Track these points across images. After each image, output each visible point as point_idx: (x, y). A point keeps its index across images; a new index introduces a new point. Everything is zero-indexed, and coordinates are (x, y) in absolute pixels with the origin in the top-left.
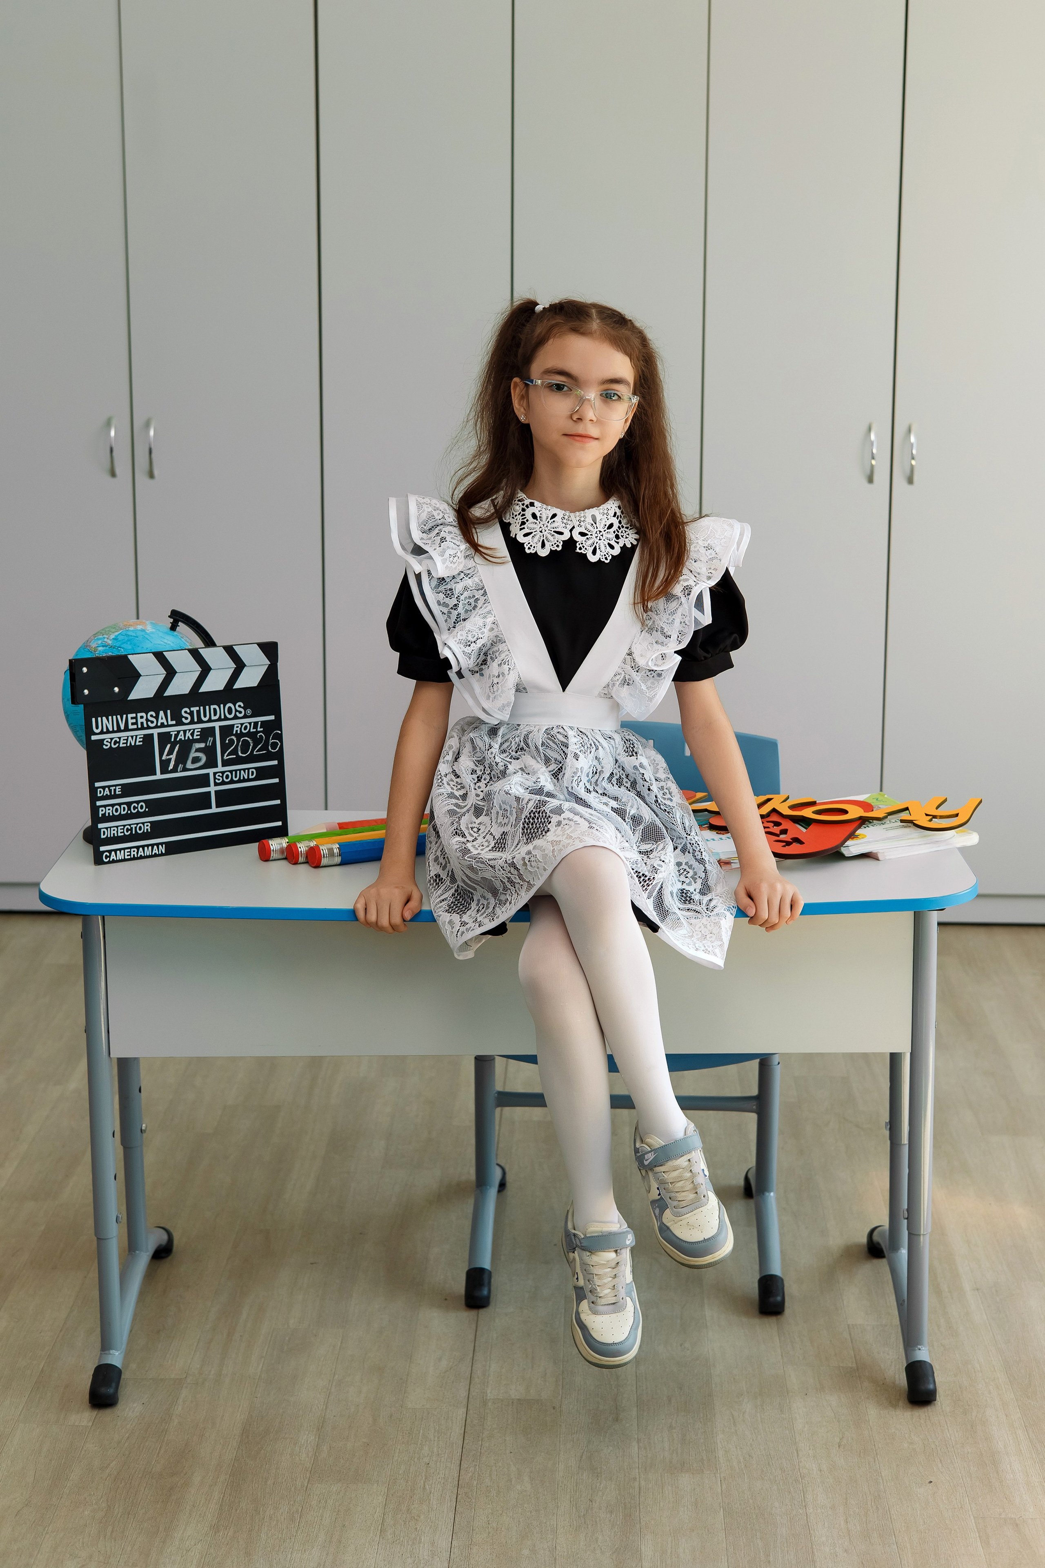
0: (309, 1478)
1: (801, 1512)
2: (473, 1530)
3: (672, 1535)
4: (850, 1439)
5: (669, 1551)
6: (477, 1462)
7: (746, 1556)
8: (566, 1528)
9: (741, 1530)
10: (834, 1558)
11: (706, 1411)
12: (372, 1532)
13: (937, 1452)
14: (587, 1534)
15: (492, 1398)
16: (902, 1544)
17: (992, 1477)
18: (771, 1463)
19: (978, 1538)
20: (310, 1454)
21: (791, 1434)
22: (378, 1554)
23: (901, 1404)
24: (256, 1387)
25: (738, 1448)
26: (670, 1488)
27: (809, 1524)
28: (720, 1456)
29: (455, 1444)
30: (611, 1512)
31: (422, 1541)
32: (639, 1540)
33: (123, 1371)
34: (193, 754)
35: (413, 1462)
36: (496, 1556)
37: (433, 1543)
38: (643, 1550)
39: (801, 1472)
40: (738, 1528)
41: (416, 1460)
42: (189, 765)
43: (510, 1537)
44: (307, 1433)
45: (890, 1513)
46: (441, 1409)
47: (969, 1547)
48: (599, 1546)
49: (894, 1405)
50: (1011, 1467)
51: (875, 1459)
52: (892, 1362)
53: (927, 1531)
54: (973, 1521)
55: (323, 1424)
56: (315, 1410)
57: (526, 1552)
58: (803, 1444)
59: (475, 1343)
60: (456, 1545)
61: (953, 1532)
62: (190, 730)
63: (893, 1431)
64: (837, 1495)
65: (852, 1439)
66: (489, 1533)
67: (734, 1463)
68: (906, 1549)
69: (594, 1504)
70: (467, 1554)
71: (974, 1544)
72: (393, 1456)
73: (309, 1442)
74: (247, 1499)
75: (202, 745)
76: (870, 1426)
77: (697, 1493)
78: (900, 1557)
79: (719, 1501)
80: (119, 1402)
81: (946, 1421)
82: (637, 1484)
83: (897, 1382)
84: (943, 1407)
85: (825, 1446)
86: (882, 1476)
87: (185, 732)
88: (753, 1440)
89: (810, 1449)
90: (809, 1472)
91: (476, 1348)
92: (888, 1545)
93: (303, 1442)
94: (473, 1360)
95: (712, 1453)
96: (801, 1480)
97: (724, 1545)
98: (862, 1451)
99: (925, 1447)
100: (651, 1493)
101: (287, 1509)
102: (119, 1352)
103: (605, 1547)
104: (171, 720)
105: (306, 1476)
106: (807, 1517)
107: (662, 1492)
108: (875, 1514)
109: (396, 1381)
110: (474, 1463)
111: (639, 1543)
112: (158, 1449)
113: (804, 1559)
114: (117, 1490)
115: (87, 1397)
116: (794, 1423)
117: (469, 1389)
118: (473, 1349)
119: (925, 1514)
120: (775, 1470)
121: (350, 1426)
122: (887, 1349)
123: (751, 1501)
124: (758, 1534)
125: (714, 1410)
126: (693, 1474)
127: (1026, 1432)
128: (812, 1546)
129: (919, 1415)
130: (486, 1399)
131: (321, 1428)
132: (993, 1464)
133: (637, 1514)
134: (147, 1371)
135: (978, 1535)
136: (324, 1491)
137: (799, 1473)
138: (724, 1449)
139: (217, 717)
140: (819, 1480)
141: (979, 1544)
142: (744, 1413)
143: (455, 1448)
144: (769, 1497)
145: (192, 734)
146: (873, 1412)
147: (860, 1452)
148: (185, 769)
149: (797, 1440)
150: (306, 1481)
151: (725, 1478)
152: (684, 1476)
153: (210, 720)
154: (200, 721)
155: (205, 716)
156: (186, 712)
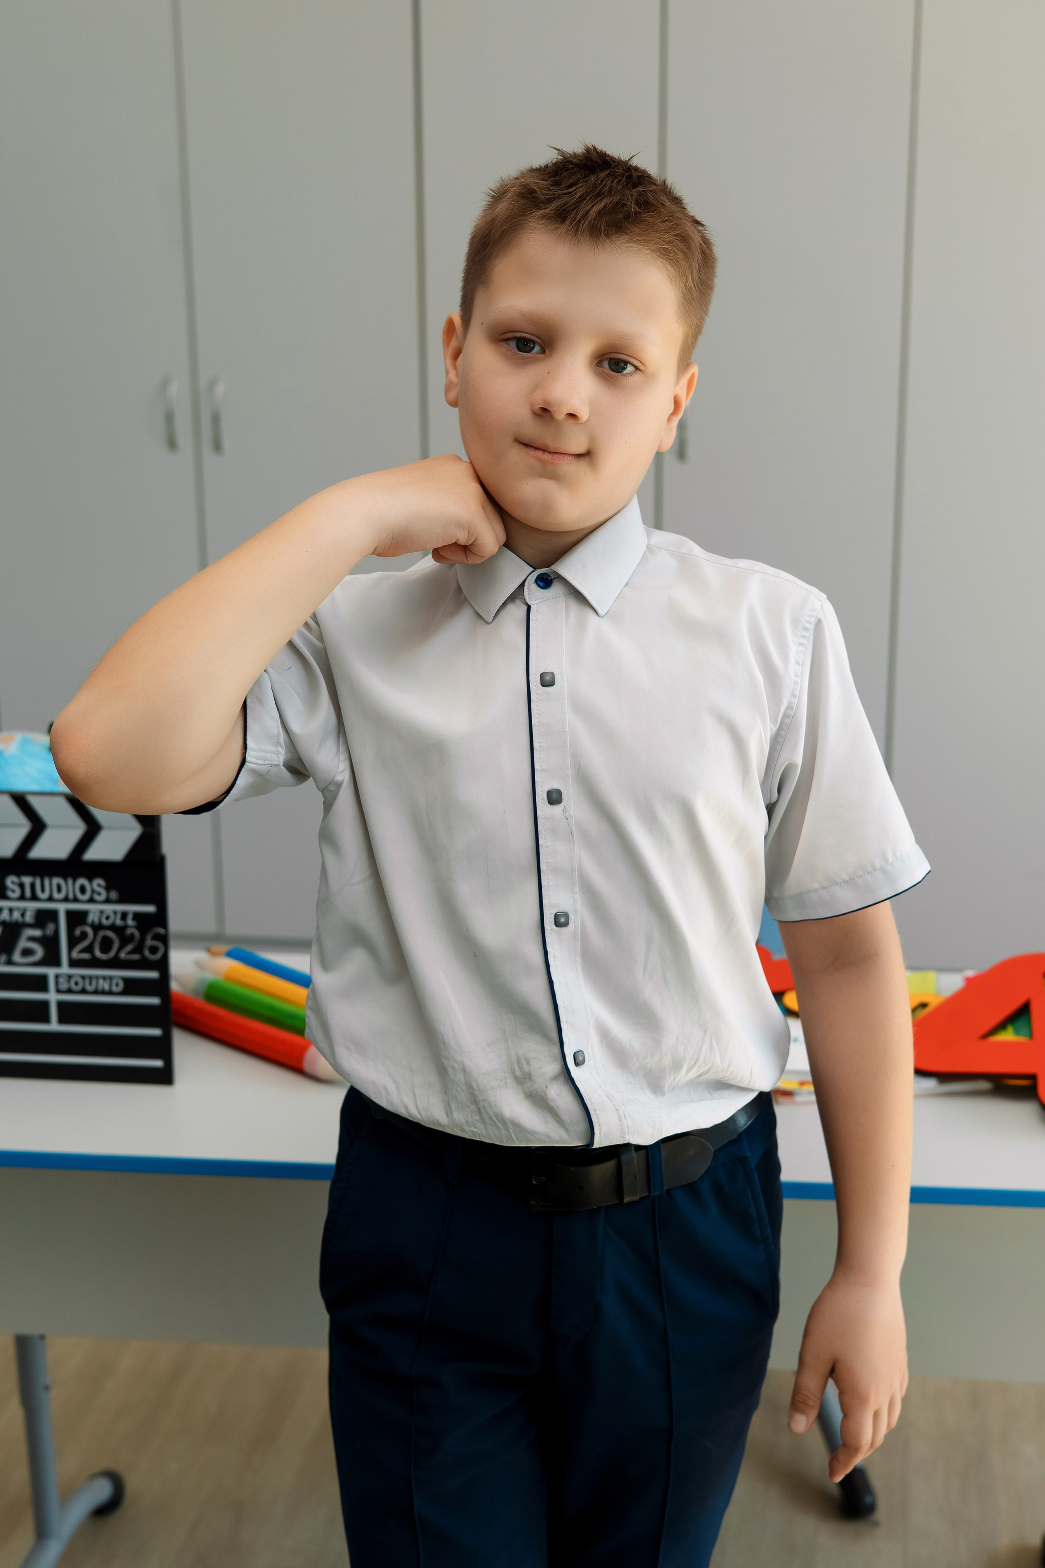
34: (23, 944)
42: (17, 957)
62: (18, 909)
75: (37, 933)
87: (11, 910)
139: (62, 896)
145: (23, 915)
148: (10, 962)
153: (50, 899)
154: (34, 898)
155: (43, 890)
156: (13, 883)
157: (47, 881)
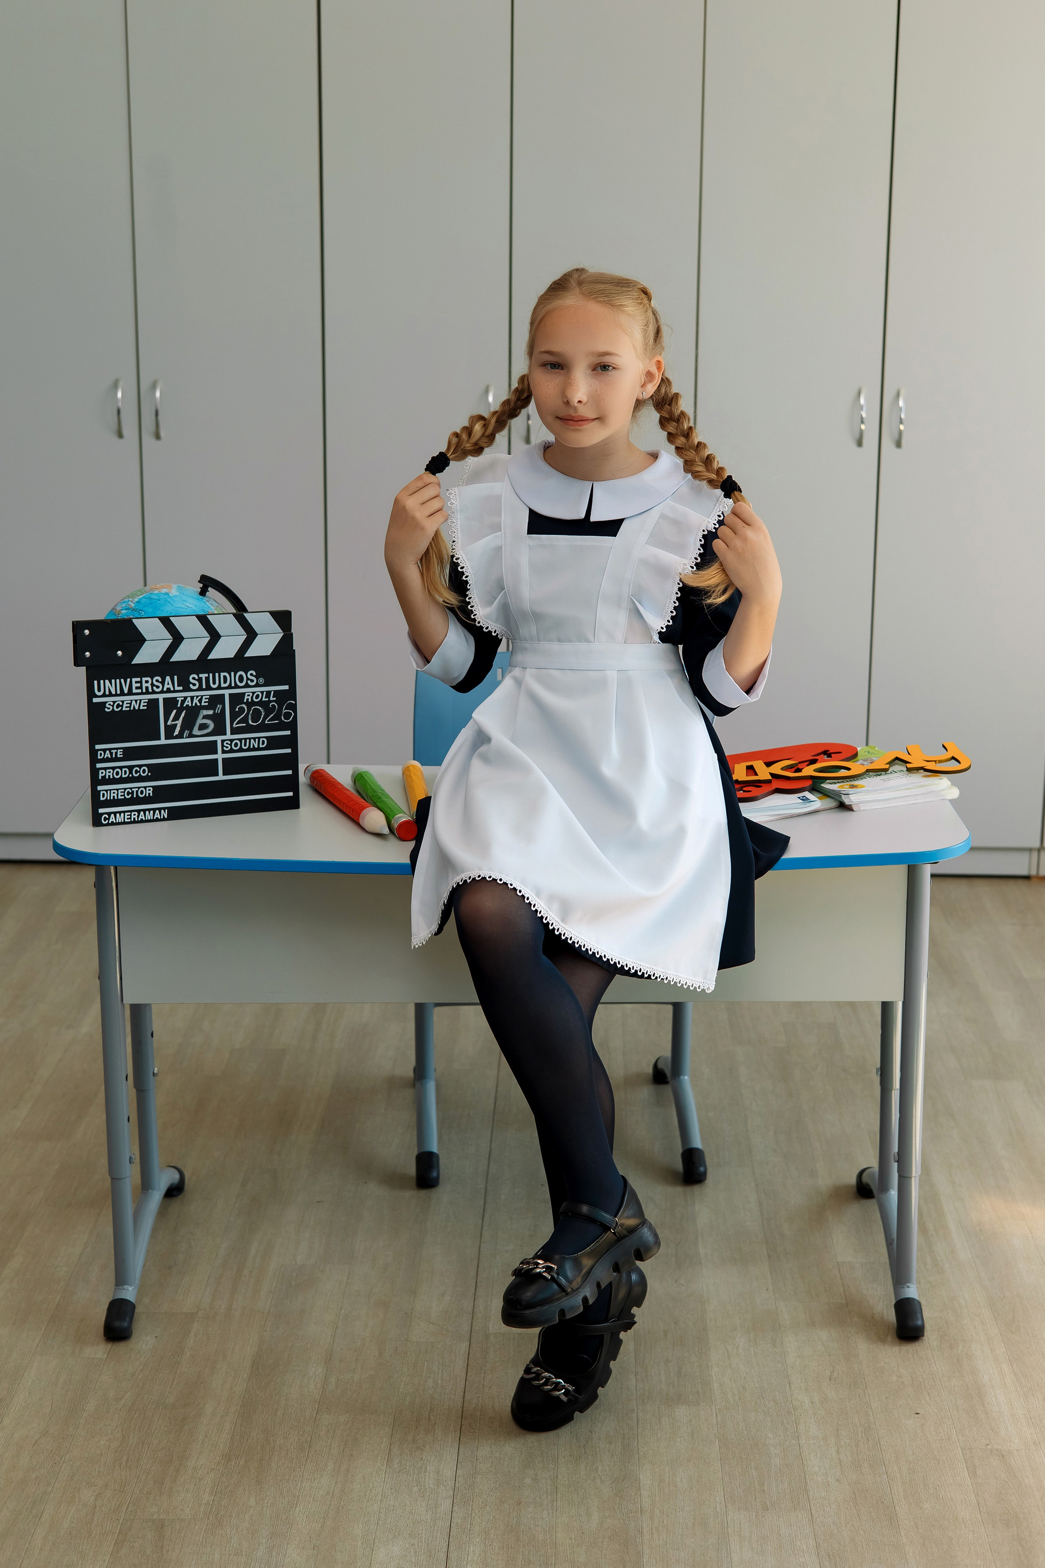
0: (318, 1408)
1: (794, 1442)
2: (476, 1459)
3: (670, 1465)
4: (840, 1372)
5: (667, 1480)
6: (480, 1393)
7: (741, 1486)
8: (566, 1457)
9: (736, 1460)
10: (826, 1487)
11: (702, 1346)
12: (379, 1461)
13: (925, 1384)
14: (587, 1463)
15: (494, 1332)
16: (892, 1474)
17: (978, 1409)
18: (764, 1395)
19: (965, 1468)
20: (318, 1386)
21: (783, 1368)
22: (385, 1483)
23: (889, 1339)
24: (266, 1321)
25: (733, 1380)
26: (667, 1419)
27: (802, 1455)
28: (715, 1389)
29: (459, 1376)
30: (611, 1443)
31: (428, 1470)
32: (638, 1470)
33: (136, 1306)
34: (200, 721)
35: (418, 1394)
36: (500, 1485)
37: (438, 1473)
38: (642, 1480)
39: (793, 1404)
40: (734, 1458)
41: (421, 1392)
42: (196, 731)
43: (513, 1466)
44: (315, 1365)
45: (880, 1445)
46: (444, 1343)
47: (957, 1477)
48: (599, 1475)
49: (882, 1340)
50: (996, 1399)
51: (865, 1392)
52: (880, 1298)
53: (916, 1462)
54: (960, 1452)
55: (330, 1357)
56: (323, 1343)
57: (528, 1481)
58: (795, 1377)
59: (477, 1279)
60: (460, 1474)
61: (941, 1462)
62: (197, 697)
63: (882, 1365)
64: (828, 1426)
65: (843, 1372)
66: (492, 1462)
67: (729, 1396)
68: (896, 1479)
69: (593, 1435)
70: (471, 1483)
71: (961, 1474)
72: (399, 1388)
73: (317, 1374)
74: (258, 1430)
75: (210, 712)
76: (860, 1360)
77: (693, 1424)
78: (890, 1486)
79: (715, 1432)
80: (133, 1335)
81: (933, 1355)
82: (634, 1415)
83: (885, 1317)
84: (930, 1342)
85: (816, 1379)
86: (871, 1408)
87: (192, 698)
88: (747, 1373)
89: (802, 1382)
90: (801, 1404)
91: (478, 1284)
92: (878, 1475)
93: (311, 1374)
94: (475, 1295)
95: (707, 1385)
96: (793, 1412)
97: (720, 1475)
98: (852, 1384)
99: (912, 1380)
100: (649, 1425)
101: (296, 1438)
102: (133, 1287)
103: (605, 1477)
104: (178, 686)
105: (314, 1407)
106: (800, 1448)
107: (660, 1423)
108: (866, 1445)
109: (401, 1316)
110: (477, 1395)
111: (638, 1473)
112: (171, 1381)
113: (797, 1488)
114: (132, 1420)
115: (102, 1330)
116: (786, 1356)
117: (472, 1323)
118: (475, 1285)
119: (914, 1445)
120: (769, 1402)
121: (356, 1359)
122: (875, 1285)
123: (745, 1432)
124: (752, 1464)
125: (709, 1344)
126: (689, 1405)
127: (1010, 1366)
128: (805, 1475)
129: (907, 1349)
130: (488, 1333)
131: (329, 1361)
132: (979, 1397)
133: (635, 1444)
134: (159, 1306)
135: (965, 1466)
136: (332, 1421)
137: (791, 1406)
138: (719, 1381)
139: (227, 685)
140: (811, 1412)
141: (966, 1474)
142: (738, 1347)
143: (458, 1380)
144: (763, 1429)
145: (200, 701)
146: (863, 1347)
147: (850, 1385)
148: (191, 736)
149: (789, 1373)
150: (315, 1411)
151: (720, 1410)
152: (680, 1408)
153: (219, 688)
154: (209, 688)
155: (214, 683)
156: (194, 678)
157: (217, 674)
